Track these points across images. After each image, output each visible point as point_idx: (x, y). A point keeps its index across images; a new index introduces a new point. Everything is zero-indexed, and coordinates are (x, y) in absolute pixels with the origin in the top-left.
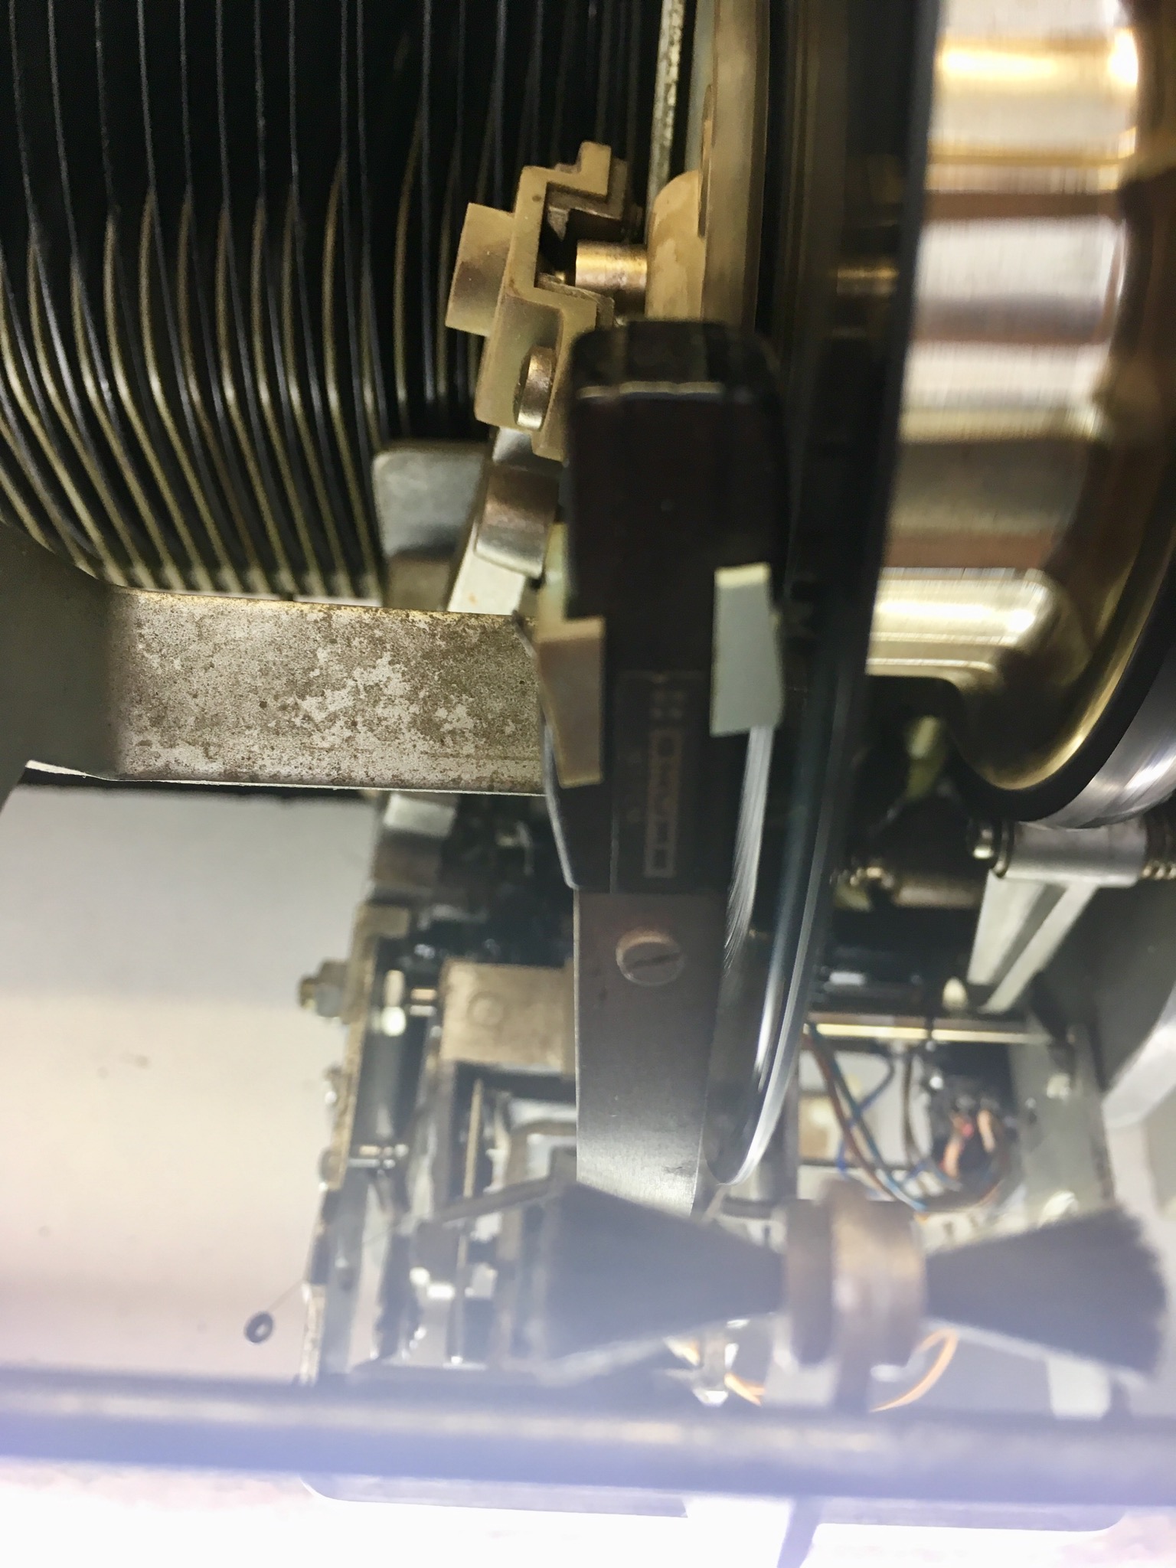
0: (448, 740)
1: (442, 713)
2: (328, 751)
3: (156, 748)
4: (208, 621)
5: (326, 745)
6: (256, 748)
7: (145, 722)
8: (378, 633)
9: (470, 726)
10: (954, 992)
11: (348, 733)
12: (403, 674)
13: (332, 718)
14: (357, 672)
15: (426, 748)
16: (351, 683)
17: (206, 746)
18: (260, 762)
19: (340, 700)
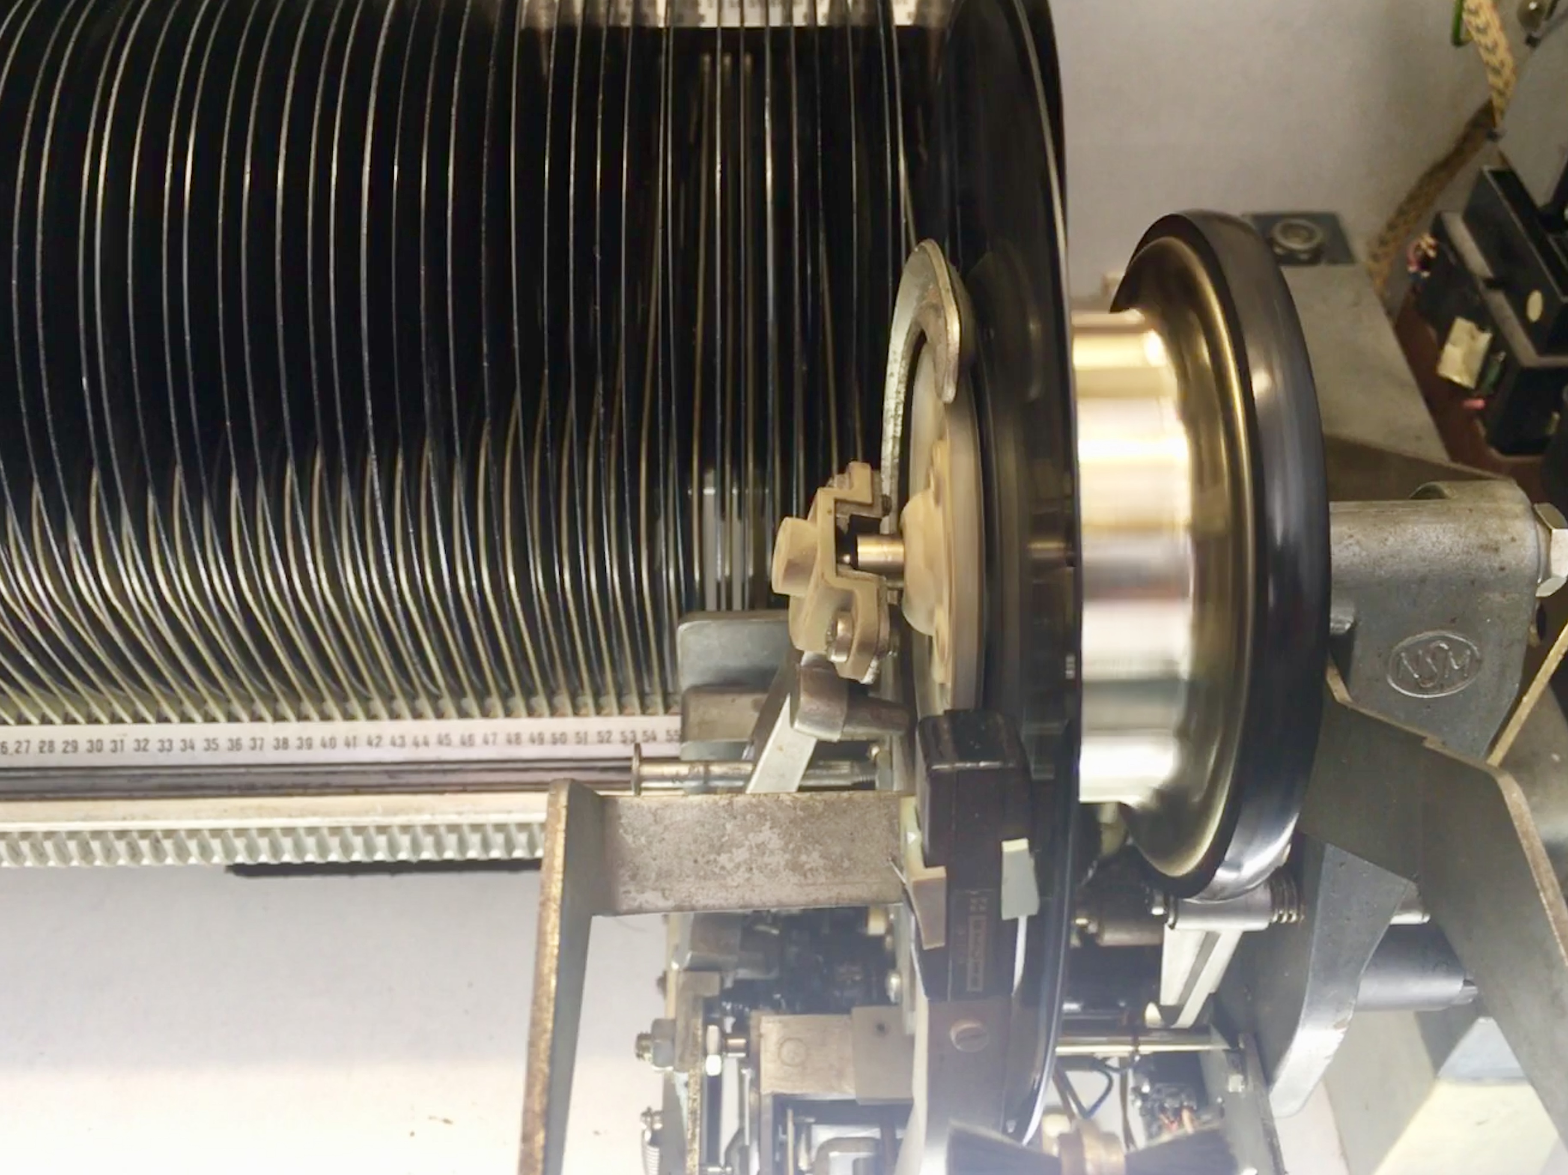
0: (809, 875)
1: (803, 858)
2: (737, 887)
3: (633, 894)
4: (659, 812)
5: (735, 884)
6: (693, 890)
7: (626, 878)
8: (762, 810)
9: (822, 864)
10: (1152, 1013)
11: (747, 875)
12: (779, 835)
13: (738, 866)
14: (751, 836)
15: (796, 881)
16: (747, 843)
17: (663, 891)
18: (696, 898)
19: (741, 855)
